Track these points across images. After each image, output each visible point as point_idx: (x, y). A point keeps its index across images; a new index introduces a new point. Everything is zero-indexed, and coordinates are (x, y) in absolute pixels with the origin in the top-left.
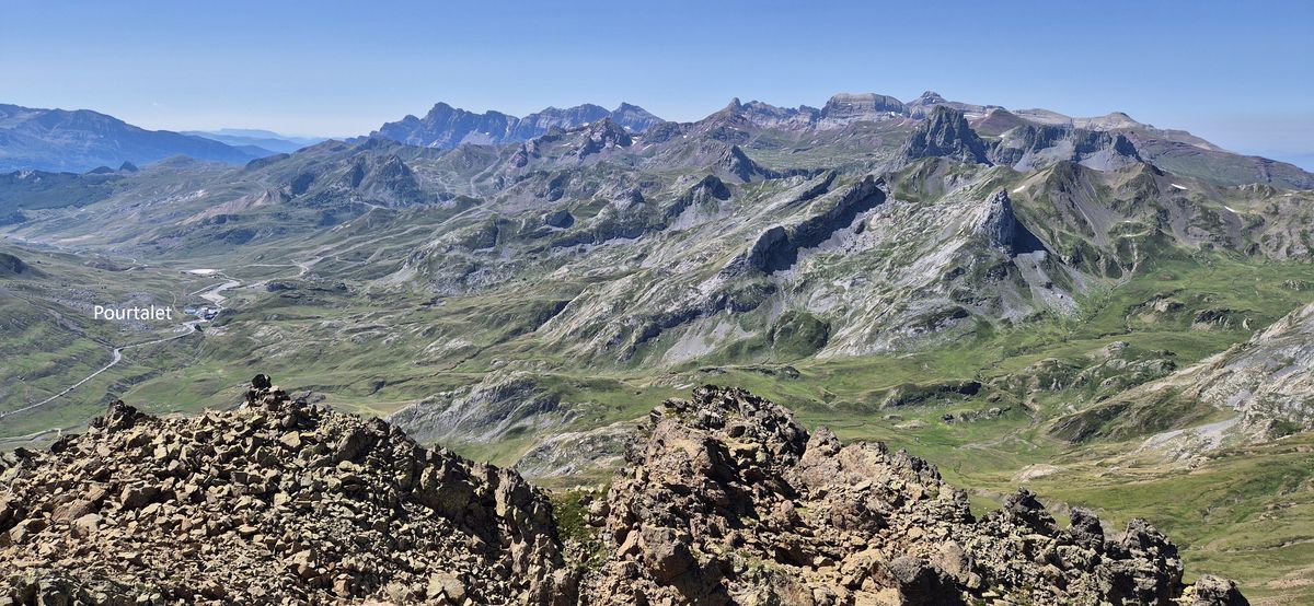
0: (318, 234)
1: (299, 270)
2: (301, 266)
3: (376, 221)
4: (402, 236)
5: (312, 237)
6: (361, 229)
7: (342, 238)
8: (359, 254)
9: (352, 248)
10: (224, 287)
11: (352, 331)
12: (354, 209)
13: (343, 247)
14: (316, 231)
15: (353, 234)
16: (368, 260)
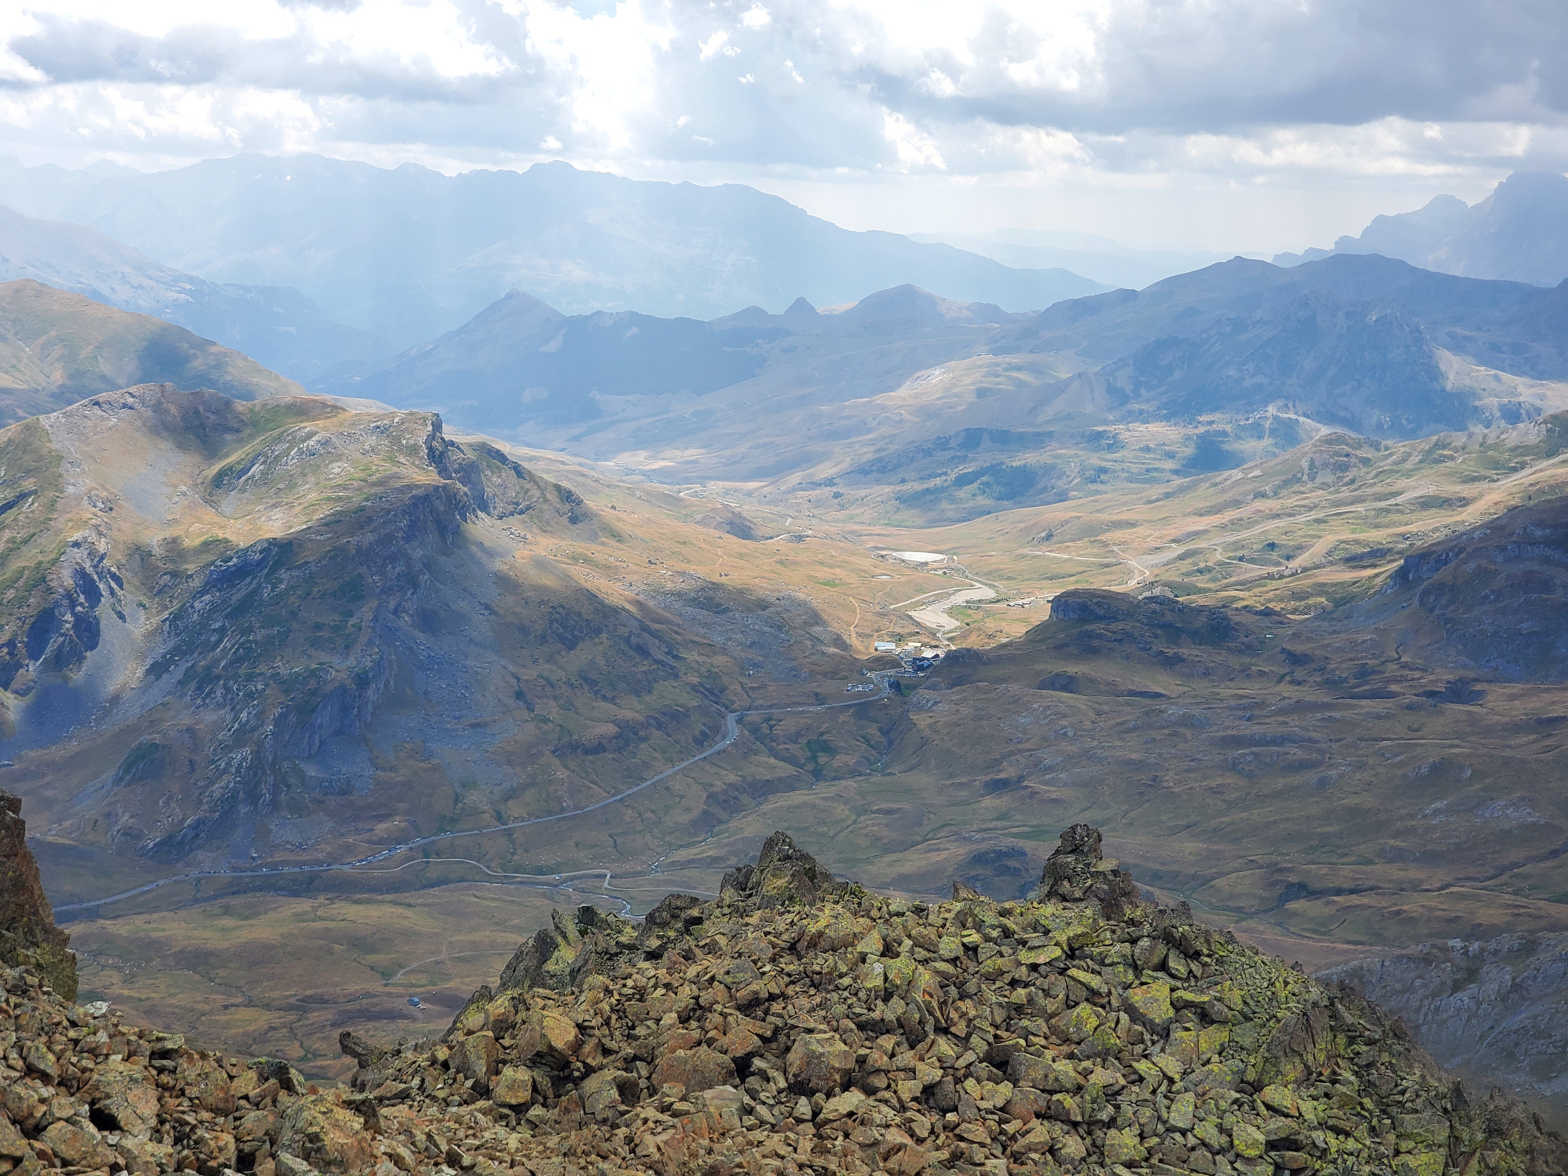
0: (1183, 489)
1: (1130, 572)
2: (1133, 563)
3: (1326, 465)
4: (1387, 511)
5: (1168, 496)
6: (1286, 483)
7: (1236, 504)
8: (1272, 546)
9: (1257, 530)
10: (960, 599)
11: (1237, 741)
12: (1273, 432)
13: (1236, 524)
14: (1178, 481)
15: (1263, 495)
16: (1295, 564)
